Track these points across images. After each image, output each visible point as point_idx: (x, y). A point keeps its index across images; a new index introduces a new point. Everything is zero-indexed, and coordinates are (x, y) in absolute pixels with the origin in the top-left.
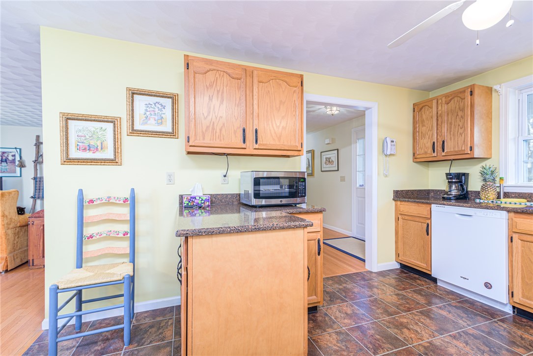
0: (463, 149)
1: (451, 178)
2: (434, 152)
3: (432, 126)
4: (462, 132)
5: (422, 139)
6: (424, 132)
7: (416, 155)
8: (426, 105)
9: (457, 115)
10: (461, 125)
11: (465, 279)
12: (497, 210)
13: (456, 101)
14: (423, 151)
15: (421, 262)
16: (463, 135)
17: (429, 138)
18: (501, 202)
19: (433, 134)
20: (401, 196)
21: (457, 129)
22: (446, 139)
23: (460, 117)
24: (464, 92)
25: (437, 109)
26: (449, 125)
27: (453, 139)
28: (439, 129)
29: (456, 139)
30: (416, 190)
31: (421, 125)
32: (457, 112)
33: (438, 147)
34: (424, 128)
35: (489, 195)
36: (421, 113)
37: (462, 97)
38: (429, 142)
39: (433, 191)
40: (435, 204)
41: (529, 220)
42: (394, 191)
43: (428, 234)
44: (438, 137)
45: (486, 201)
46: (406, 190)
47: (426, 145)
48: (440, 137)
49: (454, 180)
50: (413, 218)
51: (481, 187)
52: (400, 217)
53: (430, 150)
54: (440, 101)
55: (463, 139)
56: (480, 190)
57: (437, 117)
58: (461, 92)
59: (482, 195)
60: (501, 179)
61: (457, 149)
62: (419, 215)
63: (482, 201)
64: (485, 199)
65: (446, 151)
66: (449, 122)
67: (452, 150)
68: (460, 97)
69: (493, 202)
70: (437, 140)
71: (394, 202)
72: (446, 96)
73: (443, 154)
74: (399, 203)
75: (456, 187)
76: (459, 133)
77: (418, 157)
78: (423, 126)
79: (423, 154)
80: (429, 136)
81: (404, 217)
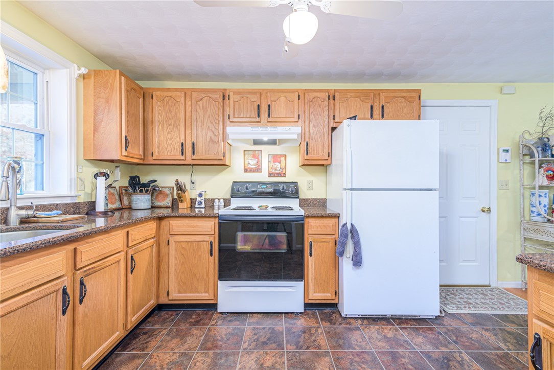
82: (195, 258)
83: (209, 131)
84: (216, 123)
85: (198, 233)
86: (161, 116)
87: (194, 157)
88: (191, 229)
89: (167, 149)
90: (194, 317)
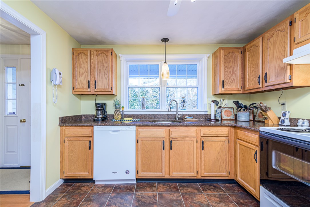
0: (107, 88)
1: (99, 107)
2: (89, 88)
3: (87, 69)
4: (106, 77)
5: (80, 77)
6: (81, 72)
7: (75, 89)
8: (83, 53)
9: (104, 65)
10: (106, 73)
11: (115, 173)
12: (132, 125)
13: (103, 56)
14: (80, 87)
15: (84, 172)
16: (107, 79)
17: (85, 77)
18: (124, 121)
19: (88, 75)
20: (65, 121)
21: (104, 74)
22: (97, 79)
23: (105, 67)
24: (108, 51)
25: (91, 57)
26: (99, 70)
27: (101, 80)
28: (92, 72)
29: (103, 81)
30: (74, 116)
31: (79, 66)
32: (104, 64)
33: (92, 85)
34: (81, 69)
35: (119, 117)
36: (79, 57)
37: (107, 55)
38: (85, 81)
39: (84, 115)
40: (96, 125)
41: (144, 129)
42: (60, 117)
43: (90, 149)
44: (92, 78)
45: (117, 120)
46: (69, 116)
47: (83, 82)
48: (93, 78)
49: (100, 108)
50: (77, 138)
51: (114, 112)
52: (66, 139)
53: (86, 86)
54: (92, 53)
55: (107, 82)
56: (114, 114)
57: (91, 64)
58: (106, 51)
59: (115, 117)
60: (123, 107)
61: (104, 88)
62: (83, 136)
63: (115, 120)
64: (117, 119)
65: (97, 88)
66: (99, 69)
67: (101, 88)
68: (105, 54)
69: (121, 120)
70: (91, 79)
71: (59, 127)
72: (97, 51)
73: (96, 90)
74: (64, 128)
75: (101, 112)
76: (105, 78)
77: (77, 90)
78: (80, 67)
79: (81, 88)
80: (85, 76)
81: (69, 139)
82: (249, 159)
83: (277, 60)
84: (283, 51)
85: (249, 142)
86: (250, 61)
87: (267, 85)
88: (246, 138)
89: (252, 82)
90: (246, 201)
